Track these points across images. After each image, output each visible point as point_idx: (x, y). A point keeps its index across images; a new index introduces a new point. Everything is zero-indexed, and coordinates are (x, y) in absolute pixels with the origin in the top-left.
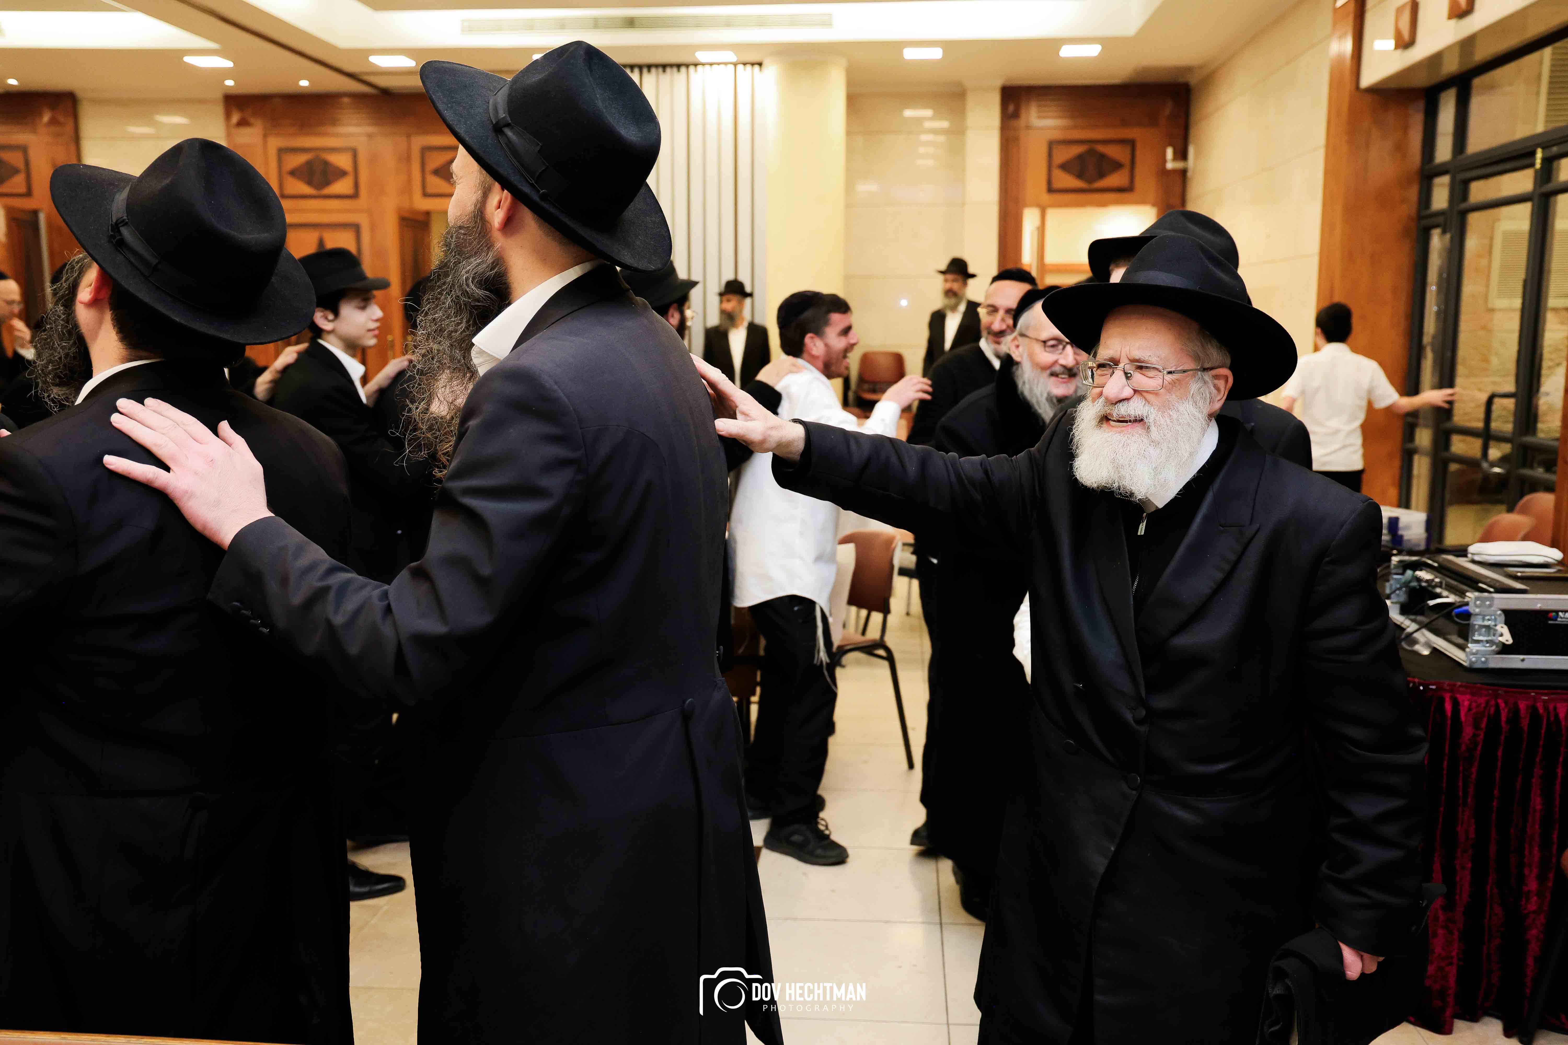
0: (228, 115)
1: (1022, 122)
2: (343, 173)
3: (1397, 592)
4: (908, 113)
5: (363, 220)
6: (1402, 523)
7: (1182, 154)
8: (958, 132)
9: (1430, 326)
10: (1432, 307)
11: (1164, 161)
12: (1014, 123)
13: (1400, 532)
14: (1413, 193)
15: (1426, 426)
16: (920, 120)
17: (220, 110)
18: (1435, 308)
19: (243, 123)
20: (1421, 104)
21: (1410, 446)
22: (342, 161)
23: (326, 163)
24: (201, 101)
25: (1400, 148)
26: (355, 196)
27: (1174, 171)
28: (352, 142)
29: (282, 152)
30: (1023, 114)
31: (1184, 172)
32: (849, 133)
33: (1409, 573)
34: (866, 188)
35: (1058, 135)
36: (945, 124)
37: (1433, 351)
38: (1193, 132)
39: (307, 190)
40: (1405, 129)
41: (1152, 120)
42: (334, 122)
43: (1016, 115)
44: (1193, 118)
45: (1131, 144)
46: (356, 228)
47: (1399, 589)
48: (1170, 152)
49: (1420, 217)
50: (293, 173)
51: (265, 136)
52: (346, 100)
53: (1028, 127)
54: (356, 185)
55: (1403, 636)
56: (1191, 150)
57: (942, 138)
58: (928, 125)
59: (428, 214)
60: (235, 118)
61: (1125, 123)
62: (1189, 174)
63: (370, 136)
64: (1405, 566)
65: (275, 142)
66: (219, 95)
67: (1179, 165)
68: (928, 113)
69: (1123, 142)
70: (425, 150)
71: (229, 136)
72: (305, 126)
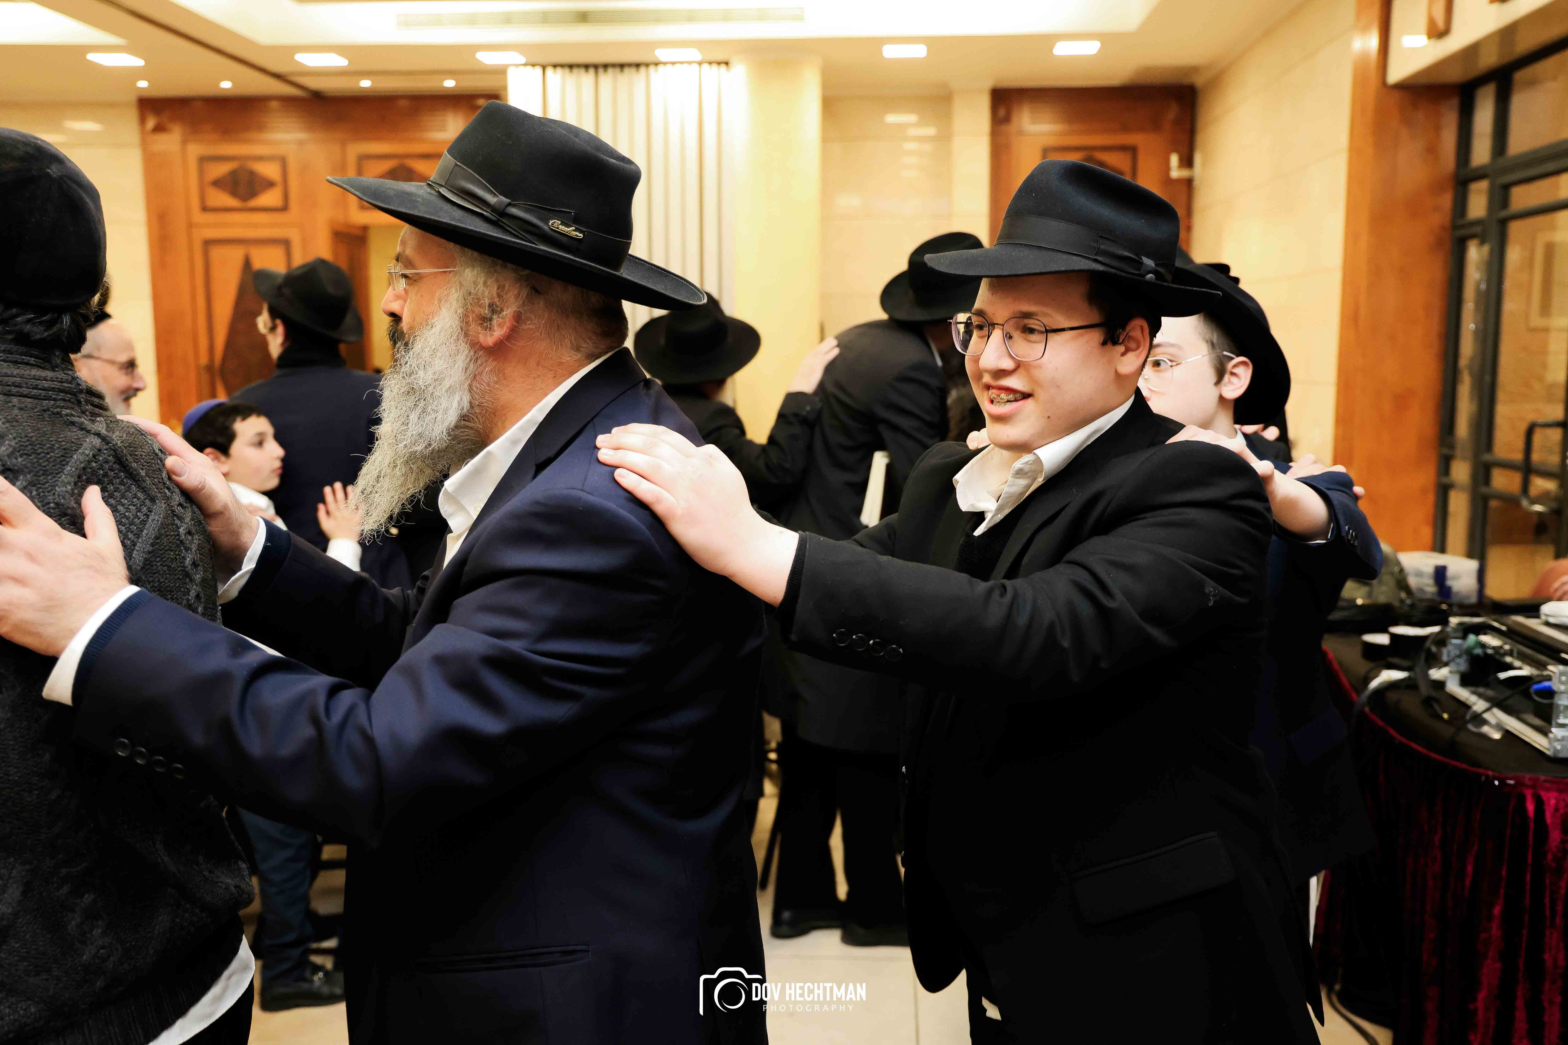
0: (142, 120)
1: (1013, 127)
2: (270, 184)
3: (1458, 660)
4: (892, 118)
5: (294, 235)
6: (1450, 572)
7: (1188, 162)
8: (944, 138)
9: (1468, 347)
10: (1469, 325)
11: (1168, 168)
12: (1003, 128)
13: (1449, 583)
14: (1447, 200)
15: (1464, 458)
16: (902, 127)
17: (133, 115)
18: (1472, 326)
19: (159, 129)
20: (1455, 102)
21: (1445, 480)
22: (270, 170)
23: (252, 174)
24: (112, 105)
25: (1432, 150)
26: (284, 208)
27: (1179, 181)
28: (280, 150)
29: (203, 160)
30: (1015, 118)
31: (1189, 183)
32: (826, 139)
33: (1472, 638)
34: (848, 202)
35: (1052, 141)
36: (931, 131)
37: (1471, 374)
38: (1200, 138)
39: (232, 202)
40: (1438, 128)
41: (1155, 125)
42: (261, 128)
43: (1007, 119)
44: (1200, 124)
45: (1132, 150)
46: (286, 244)
47: (1459, 656)
48: (1174, 159)
49: (1455, 227)
50: (217, 183)
51: (184, 142)
52: (274, 104)
53: (1020, 133)
54: (286, 196)
55: (1468, 717)
56: (1198, 158)
57: (927, 147)
58: (913, 132)
59: (365, 229)
60: (151, 123)
61: (1125, 128)
62: (1196, 183)
63: (300, 143)
64: (1466, 630)
65: (195, 150)
66: (132, 98)
67: (1184, 173)
68: (912, 118)
69: (1123, 148)
70: (363, 159)
71: (144, 145)
72: (228, 132)
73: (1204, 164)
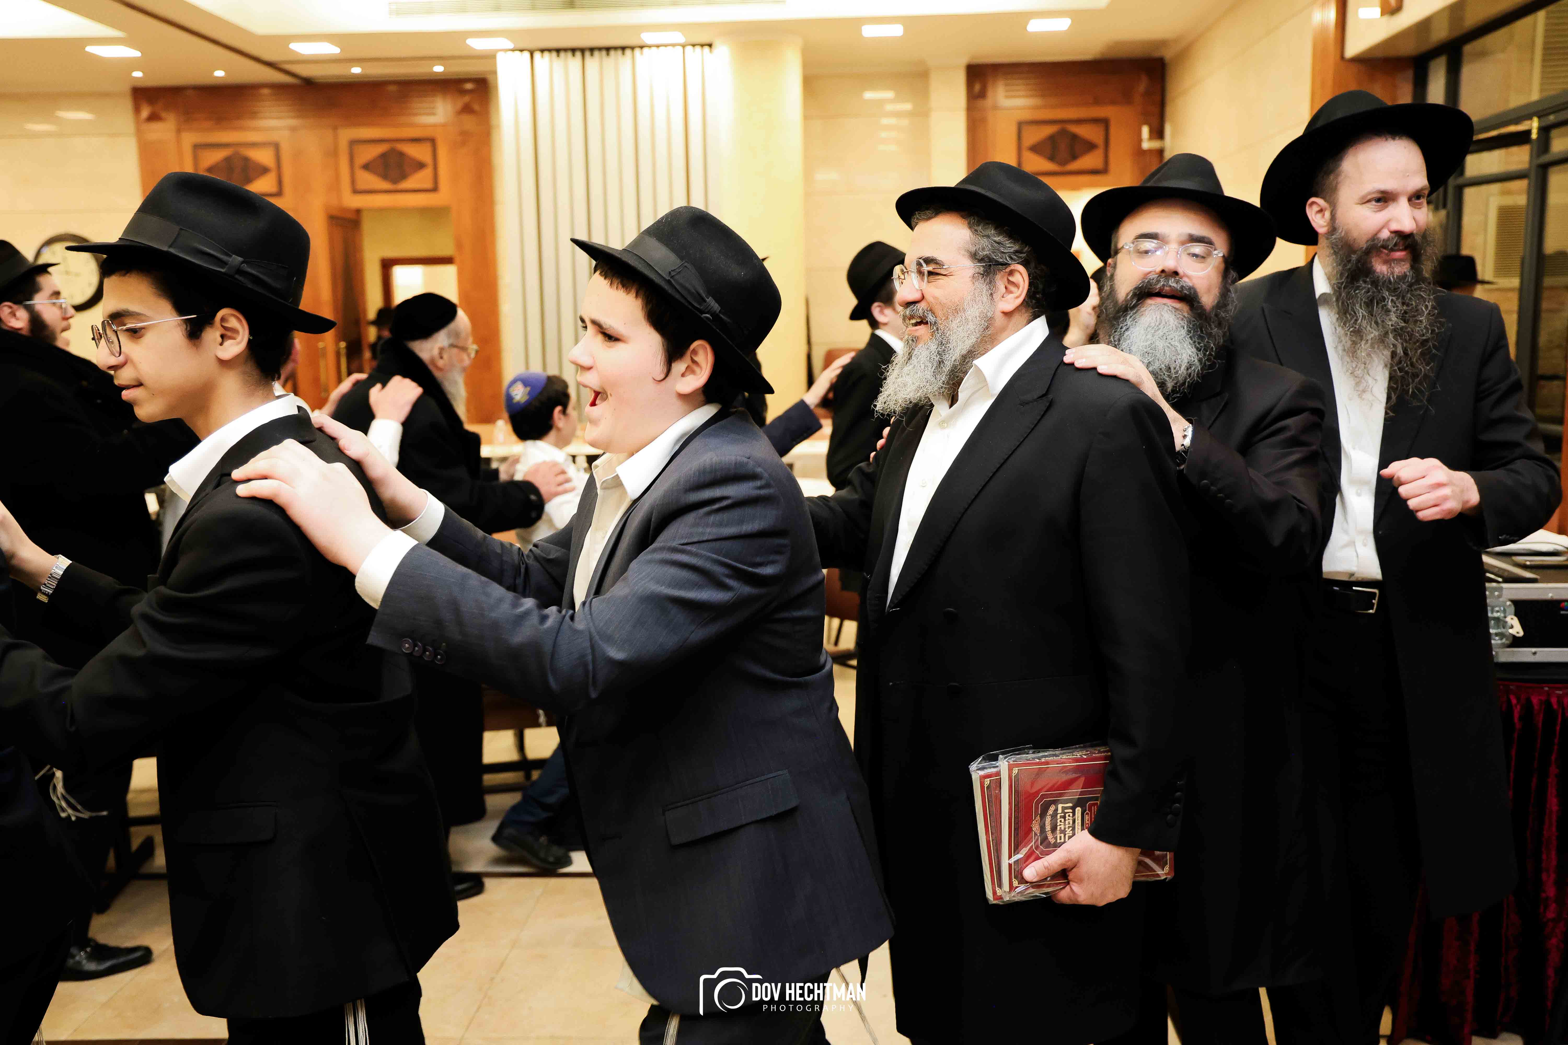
0: (137, 110)
1: (989, 102)
2: (265, 170)
4: (869, 95)
7: (1158, 131)
8: (921, 114)
11: (1140, 140)
12: (980, 103)
16: (881, 102)
17: (127, 104)
19: (153, 117)
20: (1410, 74)
22: (264, 157)
23: (246, 161)
24: (106, 95)
26: (279, 193)
27: (1150, 151)
28: (273, 137)
29: (198, 148)
30: (990, 94)
31: (1160, 152)
32: (806, 117)
34: (825, 176)
35: (1027, 116)
36: (908, 106)
38: (1169, 110)
41: (1126, 98)
42: (254, 115)
43: (982, 95)
44: (1169, 96)
45: (1105, 123)
48: (1145, 131)
51: (179, 131)
52: (265, 91)
53: (995, 107)
54: (280, 182)
56: (1168, 129)
57: (905, 122)
58: (889, 107)
59: (358, 211)
60: (145, 113)
61: (1097, 102)
63: (293, 129)
65: (190, 138)
66: (126, 88)
67: (1155, 144)
68: (889, 94)
69: (1095, 121)
70: (354, 143)
71: (139, 133)
72: (221, 119)
73: (1173, 136)
